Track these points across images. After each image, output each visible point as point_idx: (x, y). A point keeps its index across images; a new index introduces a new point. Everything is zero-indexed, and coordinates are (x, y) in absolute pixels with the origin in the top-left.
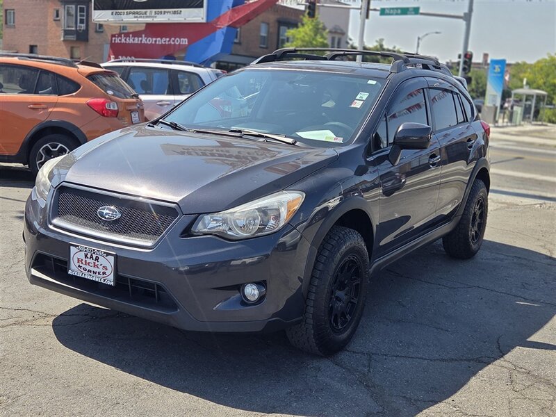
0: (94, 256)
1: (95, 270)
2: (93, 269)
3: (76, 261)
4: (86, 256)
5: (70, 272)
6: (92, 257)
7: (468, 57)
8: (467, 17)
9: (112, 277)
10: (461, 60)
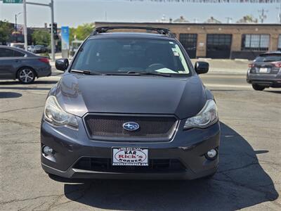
0: (132, 152)
1: (134, 159)
2: (133, 159)
3: (117, 157)
4: (126, 153)
5: (114, 164)
6: (130, 152)
7: (55, 25)
8: (51, 5)
9: (146, 161)
10: (52, 27)
